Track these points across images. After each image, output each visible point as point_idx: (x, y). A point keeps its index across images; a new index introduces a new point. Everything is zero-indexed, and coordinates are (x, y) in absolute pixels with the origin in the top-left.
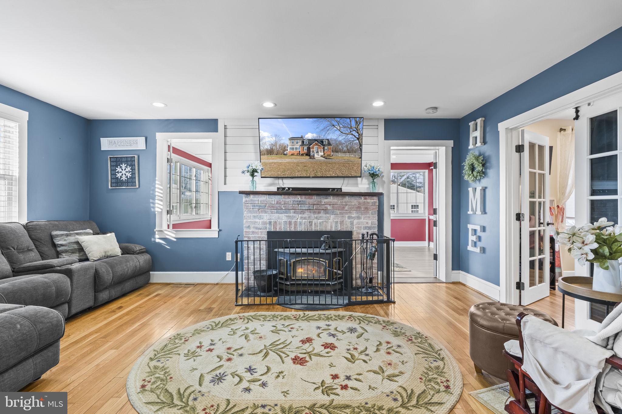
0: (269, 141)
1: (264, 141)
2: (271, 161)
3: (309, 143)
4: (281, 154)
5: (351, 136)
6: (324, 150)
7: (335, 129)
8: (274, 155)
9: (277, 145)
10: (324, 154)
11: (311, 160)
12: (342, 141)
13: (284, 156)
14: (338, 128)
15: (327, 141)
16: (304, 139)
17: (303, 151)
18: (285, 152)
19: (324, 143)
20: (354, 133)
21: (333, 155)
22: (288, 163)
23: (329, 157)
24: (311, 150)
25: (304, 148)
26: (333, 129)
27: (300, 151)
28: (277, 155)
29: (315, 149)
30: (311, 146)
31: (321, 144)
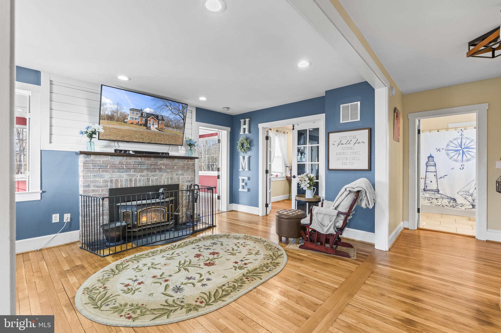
0: (111, 108)
1: (105, 107)
2: (111, 126)
3: (147, 116)
4: (121, 122)
5: (178, 116)
6: (158, 124)
7: (168, 108)
8: (114, 122)
9: (118, 112)
10: (158, 127)
11: (148, 130)
12: (173, 119)
13: (124, 123)
14: (170, 109)
15: (161, 117)
16: (143, 112)
17: (142, 121)
18: (126, 120)
19: (159, 118)
20: (181, 114)
21: (165, 129)
22: (127, 130)
23: (162, 130)
24: (148, 122)
25: (142, 119)
26: (167, 109)
27: (138, 122)
28: (117, 121)
29: (151, 122)
30: (148, 119)
31: (156, 118)
